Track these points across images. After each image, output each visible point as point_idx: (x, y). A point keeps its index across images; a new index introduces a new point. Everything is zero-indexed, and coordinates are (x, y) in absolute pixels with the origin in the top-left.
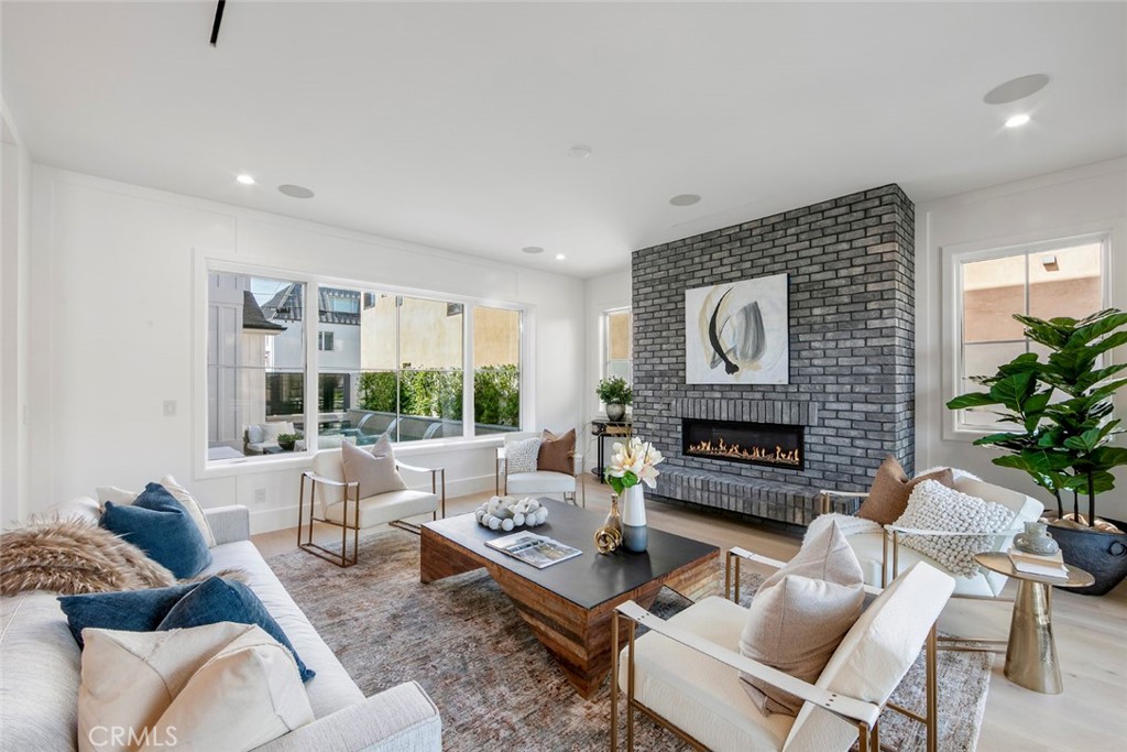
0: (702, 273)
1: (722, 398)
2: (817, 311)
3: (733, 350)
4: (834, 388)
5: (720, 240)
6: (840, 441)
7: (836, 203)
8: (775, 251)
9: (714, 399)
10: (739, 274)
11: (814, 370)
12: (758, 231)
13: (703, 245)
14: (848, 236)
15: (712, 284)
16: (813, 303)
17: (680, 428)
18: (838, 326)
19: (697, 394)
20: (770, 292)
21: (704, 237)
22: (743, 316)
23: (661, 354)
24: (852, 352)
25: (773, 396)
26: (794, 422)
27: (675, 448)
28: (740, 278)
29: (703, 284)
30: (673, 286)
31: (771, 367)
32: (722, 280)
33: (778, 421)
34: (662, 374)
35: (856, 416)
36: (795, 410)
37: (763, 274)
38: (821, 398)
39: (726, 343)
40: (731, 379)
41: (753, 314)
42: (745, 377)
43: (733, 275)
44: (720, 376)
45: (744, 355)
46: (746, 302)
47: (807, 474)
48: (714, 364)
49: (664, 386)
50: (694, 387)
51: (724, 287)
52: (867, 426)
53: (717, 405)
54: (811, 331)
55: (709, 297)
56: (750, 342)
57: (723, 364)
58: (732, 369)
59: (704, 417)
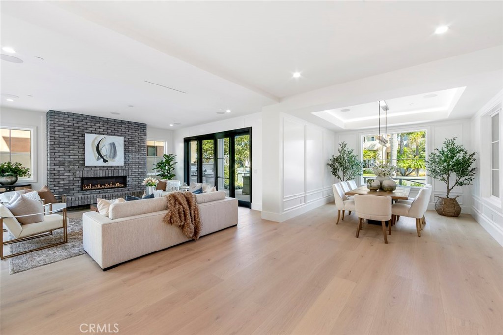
0: (91, 129)
1: (100, 170)
2: (130, 148)
3: (106, 155)
4: (135, 166)
5: (99, 121)
6: (136, 179)
7: (135, 123)
8: (118, 130)
9: (97, 170)
10: (106, 133)
11: (129, 162)
12: (113, 122)
13: (92, 120)
14: (138, 132)
15: (95, 133)
16: (129, 145)
17: (80, 182)
18: (135, 152)
19: (88, 169)
20: (119, 141)
21: (92, 117)
22: (109, 146)
23: (69, 154)
24: (138, 158)
25: (118, 169)
26: (125, 175)
27: (77, 189)
29: (92, 133)
30: (76, 130)
31: (119, 160)
32: (99, 133)
33: (120, 175)
34: (69, 162)
35: (139, 173)
36: (125, 172)
37: (115, 135)
38: (131, 169)
39: (103, 152)
40: (105, 164)
41: (113, 146)
42: (110, 163)
43: (104, 132)
44: (100, 163)
45: (110, 157)
46: (111, 142)
47: (127, 188)
48: (98, 159)
49: (71, 167)
50: (88, 167)
51: (102, 136)
52: (141, 174)
53: (98, 172)
54: (129, 152)
55: (96, 138)
56: (112, 153)
57: (102, 159)
58: (105, 161)
59: (93, 176)
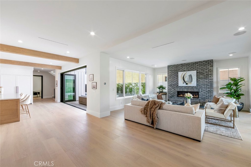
0: (181, 70)
1: (185, 88)
2: (201, 76)
3: (187, 81)
4: (204, 87)
5: (184, 65)
6: (205, 94)
7: (204, 61)
8: (194, 67)
9: (183, 88)
10: (188, 70)
11: (200, 84)
12: (191, 64)
13: (181, 65)
14: (206, 66)
15: (183, 71)
16: (200, 75)
17: (177, 93)
18: (204, 78)
19: (180, 88)
20: (194, 73)
21: (181, 64)
22: (189, 76)
23: (173, 82)
24: (206, 82)
25: (194, 88)
26: (197, 91)
27: (176, 96)
28: (188, 71)
29: (181, 71)
30: (176, 71)
31: (194, 83)
32: (185, 71)
33: (195, 91)
34: (173, 85)
35: (207, 90)
36: (197, 90)
37: (192, 70)
38: (201, 88)
39: (186, 80)
40: (187, 85)
41: (191, 76)
42: (189, 85)
43: (187, 70)
44: (185, 85)
45: (189, 82)
46: (189, 74)
47: (199, 99)
48: (183, 83)
49: (174, 87)
50: (180, 87)
51: (185, 72)
52: (208, 92)
53: (184, 89)
54: (200, 79)
55: (183, 73)
56: (190, 80)
57: (185, 83)
58: (187, 84)
59: (181, 91)
